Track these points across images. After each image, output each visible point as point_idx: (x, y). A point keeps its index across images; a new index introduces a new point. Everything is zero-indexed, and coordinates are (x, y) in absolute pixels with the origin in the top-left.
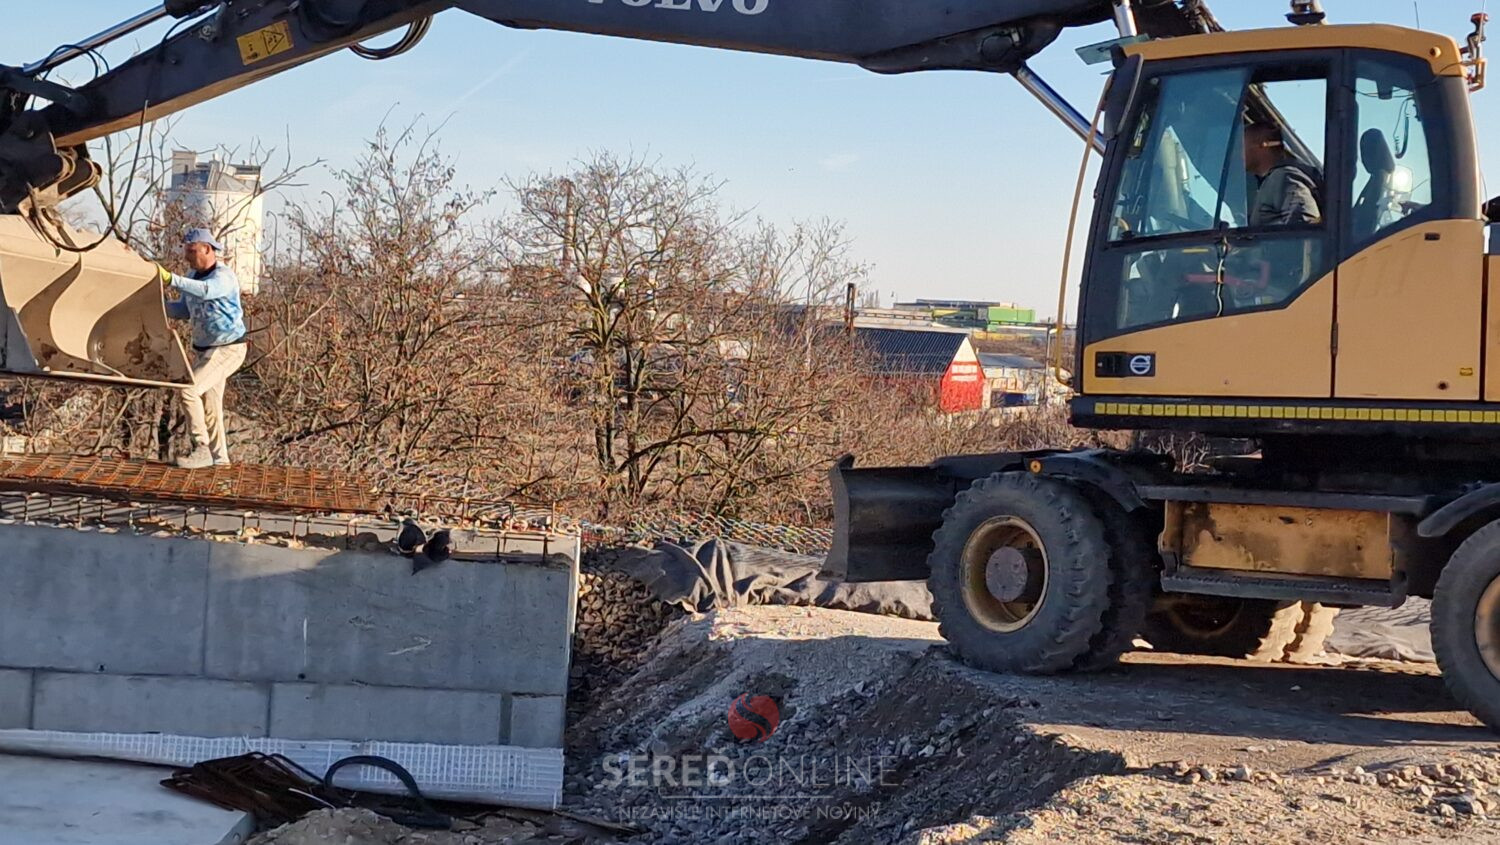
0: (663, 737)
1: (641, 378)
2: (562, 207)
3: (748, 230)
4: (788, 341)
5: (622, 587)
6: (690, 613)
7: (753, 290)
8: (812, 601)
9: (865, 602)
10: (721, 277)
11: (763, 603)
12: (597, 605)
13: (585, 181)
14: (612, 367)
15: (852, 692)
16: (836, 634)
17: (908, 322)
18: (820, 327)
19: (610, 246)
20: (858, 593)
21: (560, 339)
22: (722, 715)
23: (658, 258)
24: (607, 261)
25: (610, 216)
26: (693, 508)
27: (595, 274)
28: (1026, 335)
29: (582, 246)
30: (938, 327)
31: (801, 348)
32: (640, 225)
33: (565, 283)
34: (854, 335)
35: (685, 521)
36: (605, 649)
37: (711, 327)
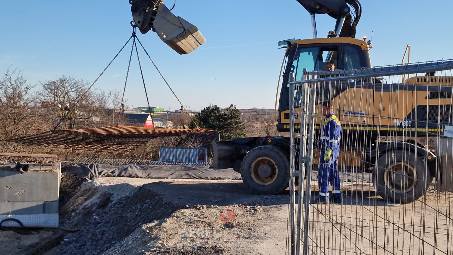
0: (83, 209)
1: (74, 127)
2: (53, 88)
3: (99, 92)
4: (109, 117)
5: (71, 175)
6: (88, 180)
7: (100, 106)
8: (116, 175)
9: (128, 175)
10: (93, 103)
11: (105, 177)
12: (65, 180)
13: (59, 82)
14: (67, 124)
15: (126, 195)
16: (122, 183)
17: (136, 112)
18: (116, 114)
19: (66, 97)
20: (127, 173)
21: (54, 119)
22: (96, 203)
23: (77, 99)
24: (65, 100)
25: (65, 90)
26: (88, 156)
27: (62, 103)
28: (162, 114)
29: (59, 97)
30: (143, 113)
31: (112, 119)
32: (73, 92)
33: (55, 105)
34: (124, 115)
35: (86, 159)
36: (68, 190)
37: (91, 115)
